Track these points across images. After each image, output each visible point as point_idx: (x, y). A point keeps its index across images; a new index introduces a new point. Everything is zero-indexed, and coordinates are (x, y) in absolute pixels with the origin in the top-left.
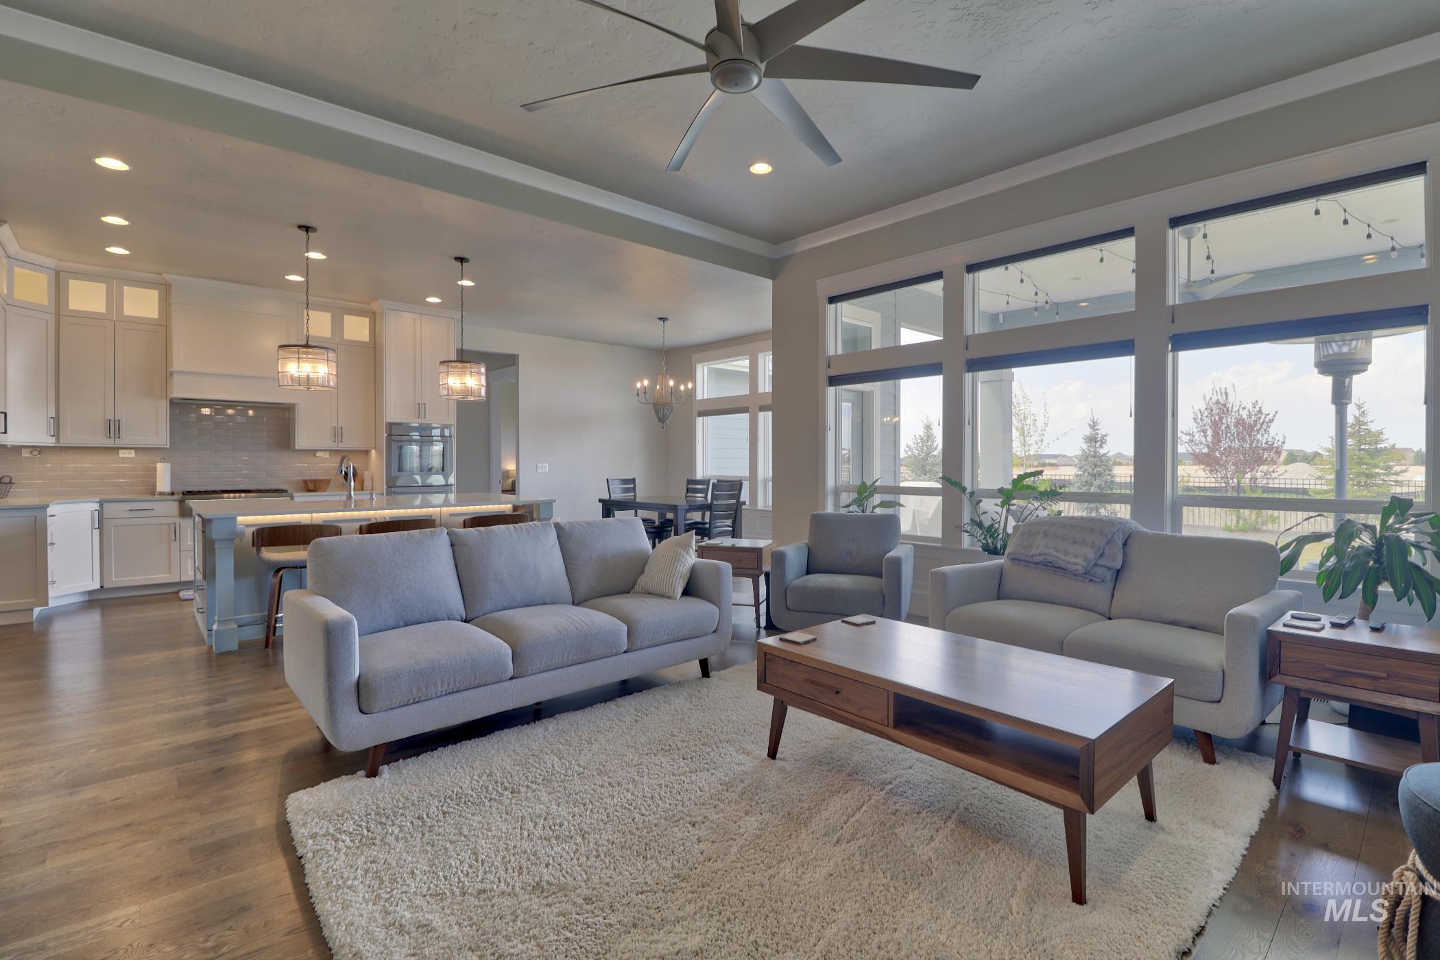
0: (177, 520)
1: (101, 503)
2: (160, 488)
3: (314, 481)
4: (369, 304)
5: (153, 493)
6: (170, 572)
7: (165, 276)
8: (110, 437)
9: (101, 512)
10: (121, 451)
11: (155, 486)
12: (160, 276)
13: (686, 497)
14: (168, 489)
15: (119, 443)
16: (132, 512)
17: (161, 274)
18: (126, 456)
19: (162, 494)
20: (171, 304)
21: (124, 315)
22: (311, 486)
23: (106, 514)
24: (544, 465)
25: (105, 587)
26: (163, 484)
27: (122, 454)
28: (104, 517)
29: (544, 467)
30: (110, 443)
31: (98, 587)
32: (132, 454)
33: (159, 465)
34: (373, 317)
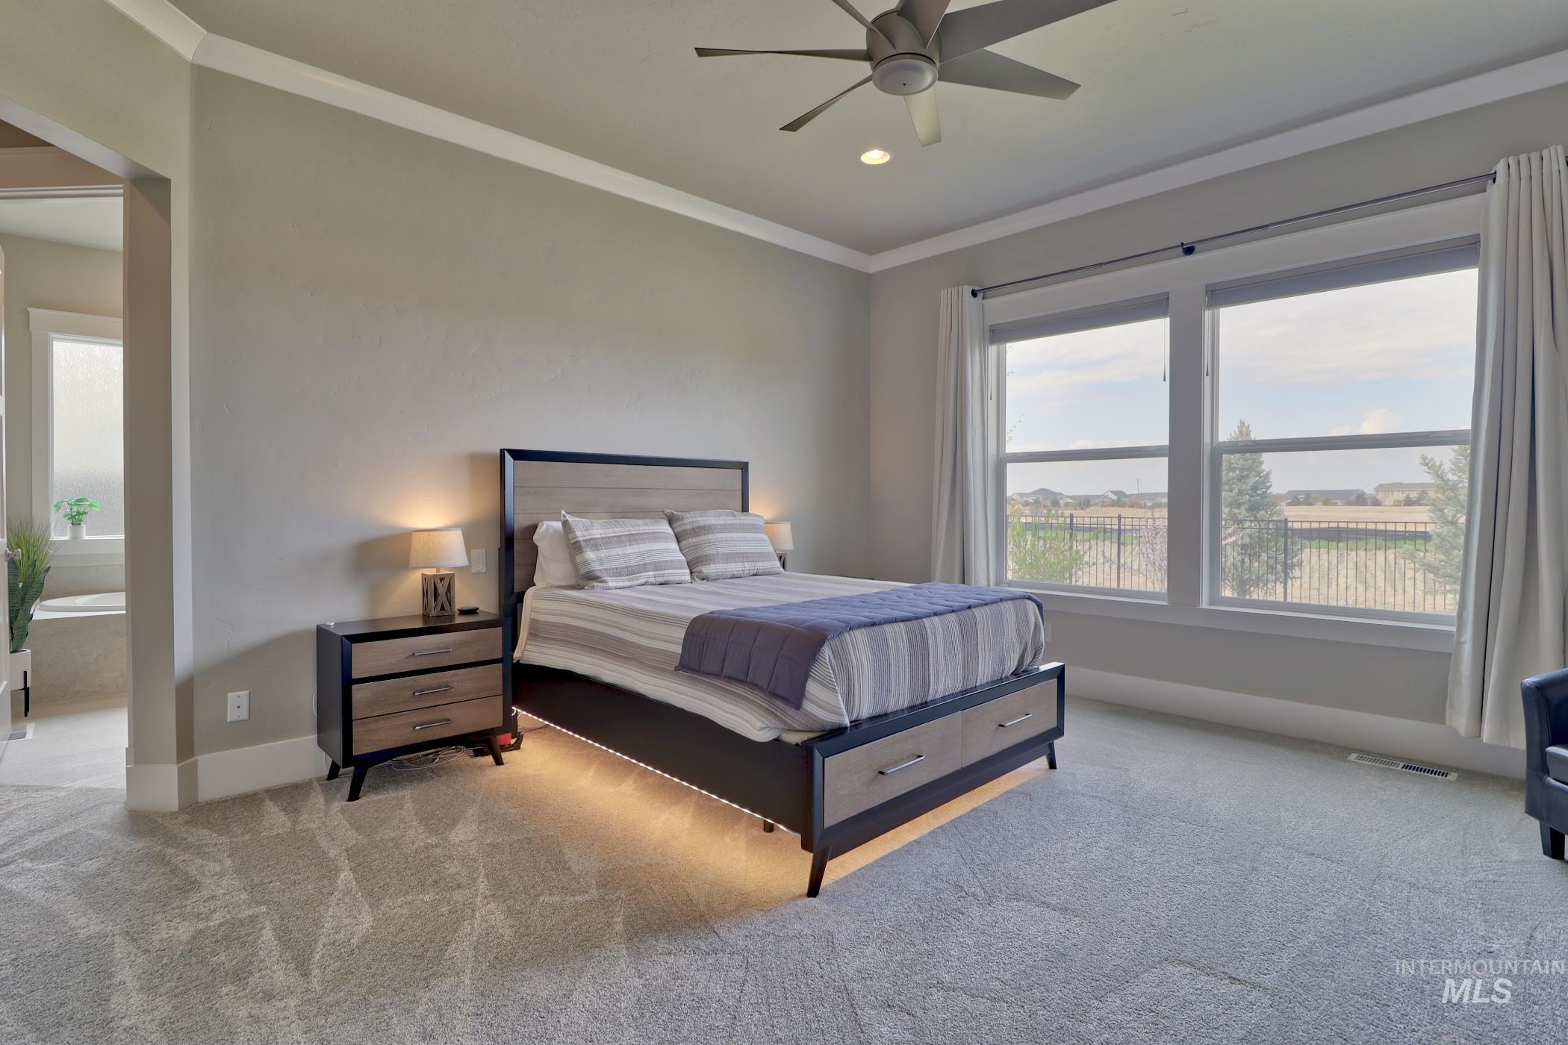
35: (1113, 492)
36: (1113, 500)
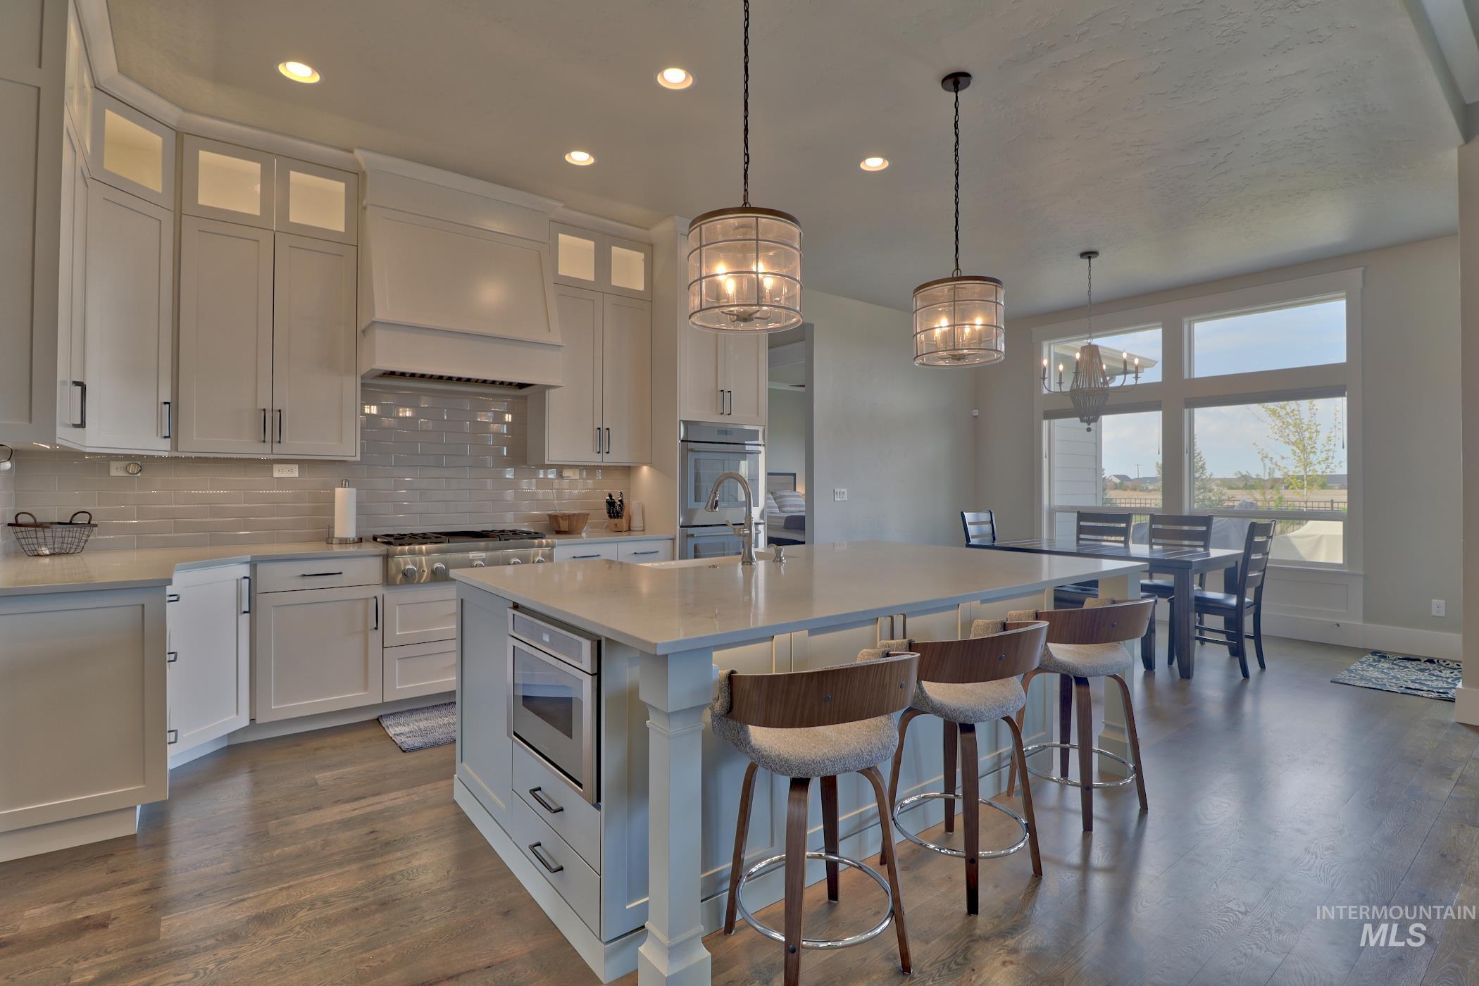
0: (379, 591)
1: (253, 564)
2: (339, 533)
3: (569, 517)
4: (648, 229)
5: (329, 539)
6: (366, 688)
7: (358, 154)
8: (264, 441)
9: (252, 580)
10: (276, 467)
11: (331, 527)
12: (350, 154)
13: (1079, 539)
14: (351, 534)
15: (280, 451)
16: (308, 580)
17: (352, 152)
18: (283, 476)
19: (344, 542)
20: (365, 208)
21: (289, 222)
22: (564, 525)
23: (262, 585)
24: (843, 490)
25: (258, 721)
26: (345, 526)
27: (280, 472)
28: (258, 591)
29: (843, 494)
30: (262, 451)
31: (246, 723)
32: (293, 472)
33: (340, 492)
34: (649, 248)
35: (1117, 476)
36: (1116, 484)
